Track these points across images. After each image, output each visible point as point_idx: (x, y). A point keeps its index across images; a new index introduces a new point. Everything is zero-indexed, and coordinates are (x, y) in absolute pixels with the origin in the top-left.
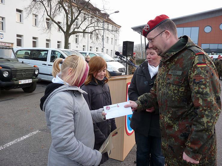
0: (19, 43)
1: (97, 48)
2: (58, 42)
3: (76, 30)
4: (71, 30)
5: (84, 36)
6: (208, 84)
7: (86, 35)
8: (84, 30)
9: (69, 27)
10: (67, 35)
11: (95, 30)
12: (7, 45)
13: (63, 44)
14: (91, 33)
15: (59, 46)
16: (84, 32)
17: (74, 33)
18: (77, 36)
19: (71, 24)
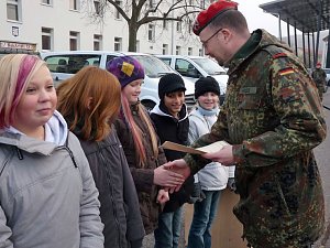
0: (46, 44)
1: (190, 49)
2: (116, 39)
3: (150, 15)
4: (142, 16)
5: (164, 26)
6: (303, 99)
7: (169, 23)
8: (165, 15)
9: (136, 10)
10: (134, 25)
11: (187, 14)
12: (25, 47)
13: (125, 43)
14: (179, 19)
15: (117, 48)
16: (165, 18)
17: (147, 20)
18: (151, 26)
19: (141, 5)
